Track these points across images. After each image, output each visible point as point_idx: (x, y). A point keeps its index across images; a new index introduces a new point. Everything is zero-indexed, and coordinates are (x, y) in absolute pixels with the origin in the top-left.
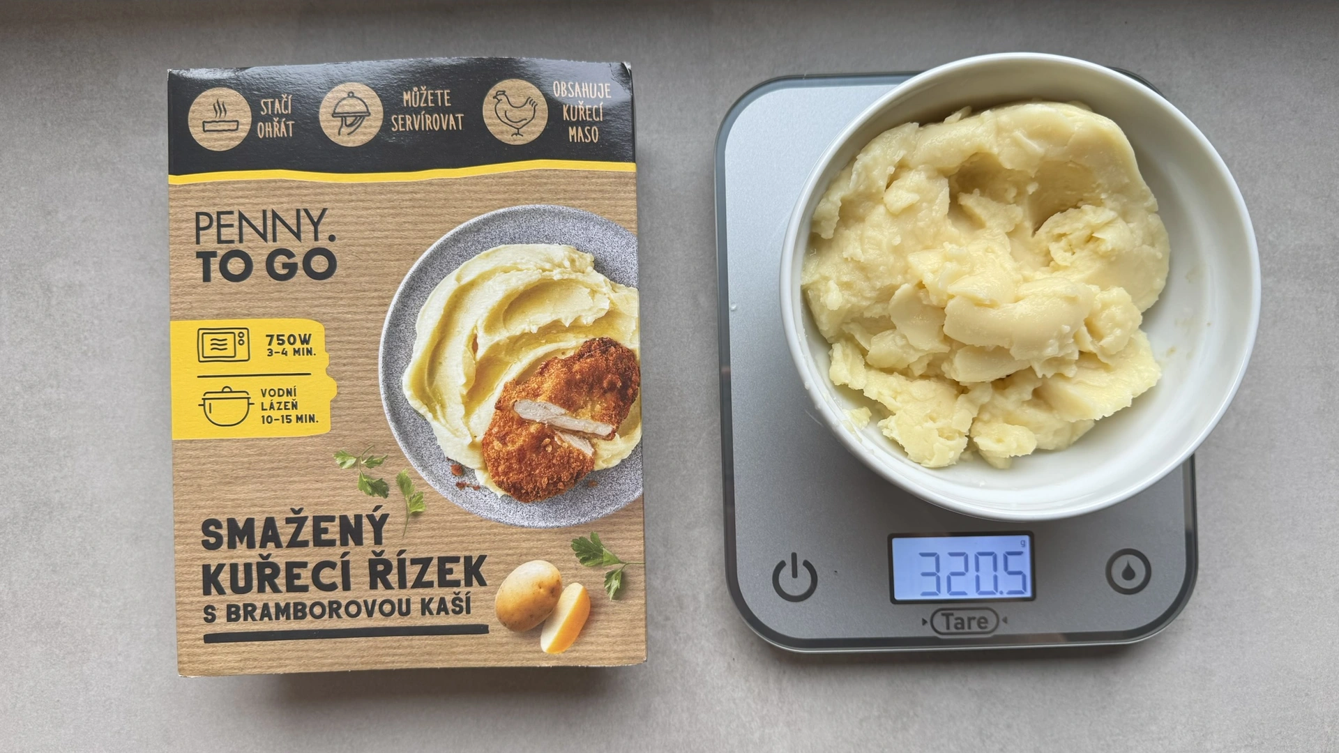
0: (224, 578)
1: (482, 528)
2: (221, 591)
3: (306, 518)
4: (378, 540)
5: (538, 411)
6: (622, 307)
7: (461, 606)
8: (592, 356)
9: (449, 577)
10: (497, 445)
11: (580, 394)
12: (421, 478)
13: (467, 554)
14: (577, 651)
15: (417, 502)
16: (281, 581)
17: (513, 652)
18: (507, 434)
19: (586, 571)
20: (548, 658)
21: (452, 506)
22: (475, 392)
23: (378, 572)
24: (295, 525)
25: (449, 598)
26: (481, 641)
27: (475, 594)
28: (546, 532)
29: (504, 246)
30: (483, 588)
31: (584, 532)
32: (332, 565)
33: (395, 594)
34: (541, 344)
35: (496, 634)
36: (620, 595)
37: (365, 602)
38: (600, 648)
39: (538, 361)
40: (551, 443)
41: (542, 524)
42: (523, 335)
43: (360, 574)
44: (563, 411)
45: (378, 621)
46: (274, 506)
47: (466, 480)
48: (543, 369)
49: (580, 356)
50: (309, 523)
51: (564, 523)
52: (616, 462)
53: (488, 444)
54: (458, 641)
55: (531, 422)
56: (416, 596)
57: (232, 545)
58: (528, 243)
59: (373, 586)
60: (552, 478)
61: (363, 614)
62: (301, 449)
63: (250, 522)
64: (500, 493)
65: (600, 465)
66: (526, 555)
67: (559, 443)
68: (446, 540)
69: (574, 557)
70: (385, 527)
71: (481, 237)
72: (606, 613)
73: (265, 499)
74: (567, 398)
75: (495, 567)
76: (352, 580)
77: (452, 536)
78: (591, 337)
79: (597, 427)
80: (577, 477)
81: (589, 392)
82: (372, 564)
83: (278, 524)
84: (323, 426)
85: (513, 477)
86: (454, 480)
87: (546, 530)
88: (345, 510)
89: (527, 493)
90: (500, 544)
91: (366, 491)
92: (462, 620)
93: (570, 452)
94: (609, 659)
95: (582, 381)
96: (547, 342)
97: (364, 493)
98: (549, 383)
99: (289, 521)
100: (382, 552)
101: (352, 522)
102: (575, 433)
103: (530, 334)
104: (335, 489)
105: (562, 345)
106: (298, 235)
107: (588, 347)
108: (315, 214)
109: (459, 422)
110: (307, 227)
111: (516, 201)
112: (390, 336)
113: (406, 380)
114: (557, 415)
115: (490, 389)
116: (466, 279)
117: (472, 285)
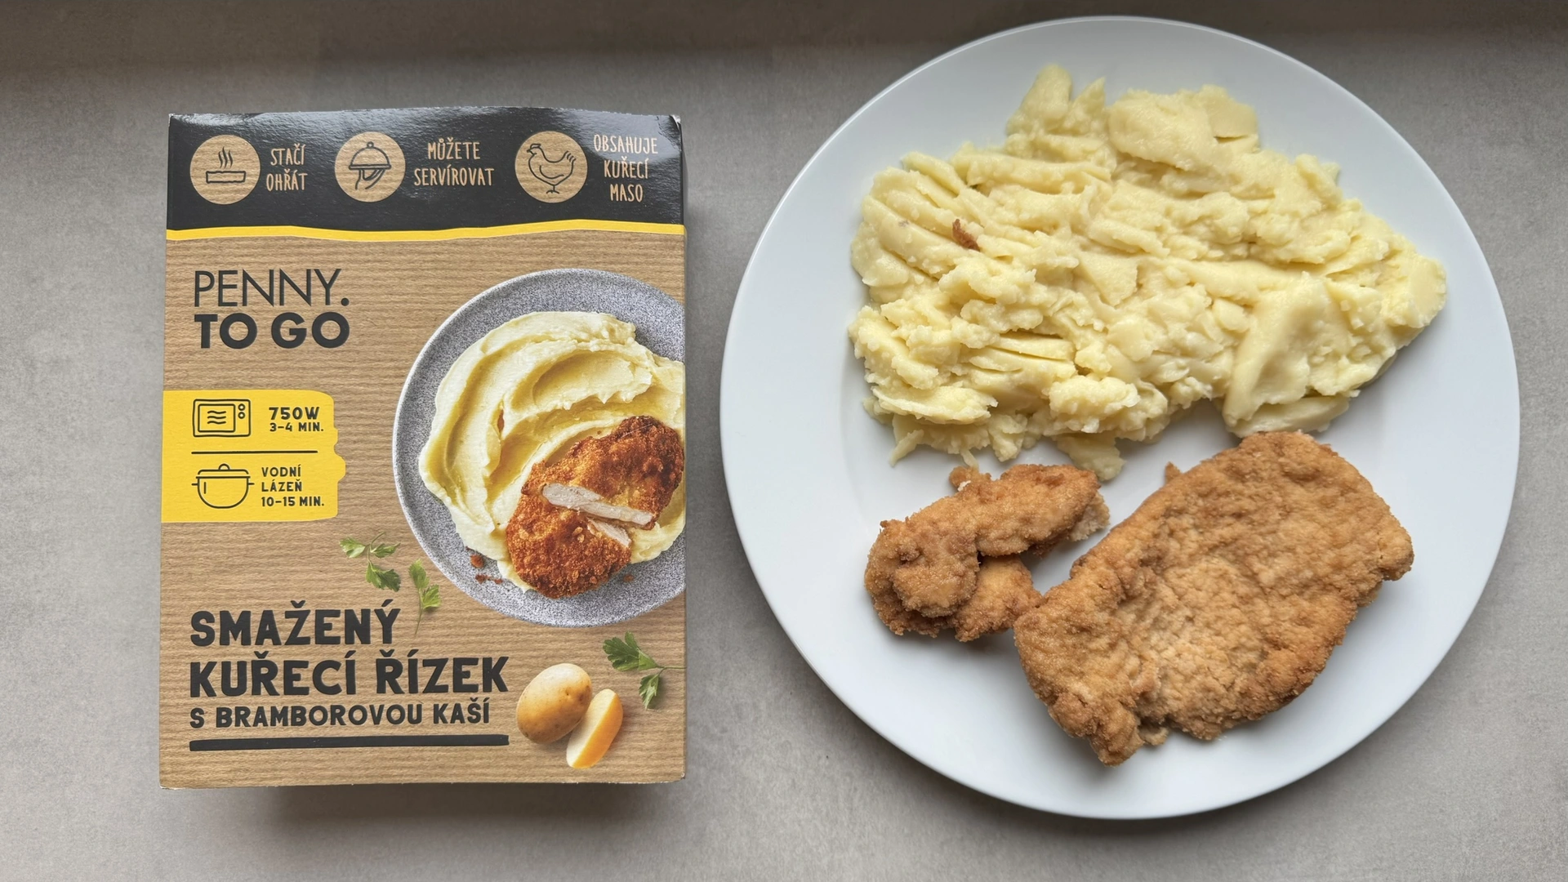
0: (215, 678)
1: (503, 626)
2: (211, 693)
3: (307, 612)
4: (387, 638)
5: (569, 496)
6: (666, 383)
7: (479, 713)
8: (631, 436)
9: (465, 681)
10: (523, 534)
11: (617, 478)
12: (436, 570)
13: (487, 655)
14: (607, 766)
15: (431, 596)
16: (278, 682)
17: (536, 766)
18: (534, 521)
19: (620, 676)
20: (575, 773)
21: (472, 602)
22: (500, 474)
23: (387, 672)
24: (296, 620)
25: (465, 705)
26: (500, 753)
27: (494, 700)
28: (576, 632)
29: (535, 313)
30: (503, 694)
31: (617, 633)
32: (335, 665)
33: (405, 700)
34: (574, 422)
35: (517, 745)
36: (656, 703)
37: (372, 708)
38: (632, 763)
39: (571, 441)
40: (583, 532)
41: (571, 623)
42: (554, 412)
43: (366, 676)
44: (597, 496)
45: (385, 729)
46: (273, 598)
47: (487, 572)
48: (575, 449)
49: (618, 436)
50: (311, 617)
51: (595, 622)
52: (655, 554)
53: (512, 533)
54: (475, 753)
55: (561, 509)
56: (428, 701)
57: (224, 641)
58: (562, 310)
59: (381, 689)
60: (584, 572)
61: (369, 721)
62: (304, 534)
63: (245, 615)
64: (525, 587)
65: (638, 557)
66: (553, 657)
67: (592, 532)
68: (463, 639)
69: (606, 660)
70: (396, 624)
71: (510, 303)
72: (641, 724)
73: (262, 590)
74: (603, 483)
75: (518, 671)
76: (357, 682)
77: (470, 634)
78: (631, 415)
79: (635, 515)
80: (611, 570)
81: (627, 476)
82: (380, 665)
83: (276, 618)
84: (329, 509)
85: (540, 569)
86: (474, 573)
87: (576, 629)
88: (352, 604)
89: (555, 587)
90: (524, 645)
91: (375, 583)
92: (479, 729)
93: (605, 543)
94: (643, 775)
95: (620, 463)
96: (581, 420)
97: (372, 586)
98: (582, 466)
99: (289, 615)
100: (392, 651)
101: (359, 617)
102: (610, 521)
103: (562, 410)
104: (341, 580)
105: (598, 423)
106: (307, 298)
107: (627, 426)
108: (327, 275)
109: (481, 508)
110: (318, 289)
111: (550, 264)
112: (406, 408)
113: (423, 461)
114: (590, 500)
115: (516, 471)
116: (492, 350)
117: (499, 355)
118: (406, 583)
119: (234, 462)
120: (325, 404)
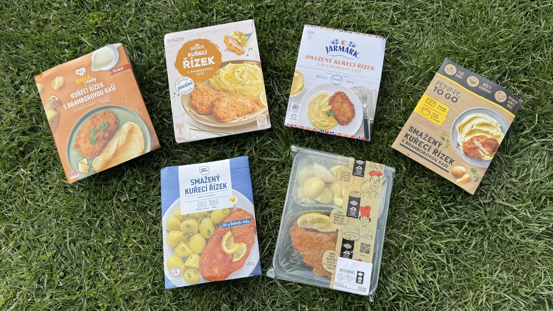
0: (409, 137)
1: (457, 156)
2: (407, 138)
4: (438, 147)
5: (477, 143)
6: (501, 136)
7: (446, 166)
8: (492, 141)
9: (447, 160)
10: (467, 144)
11: (486, 145)
12: (451, 142)
13: (452, 158)
14: (462, 185)
15: (448, 145)
16: (418, 143)
17: (451, 179)
18: (470, 144)
19: (471, 173)
20: (456, 183)
21: (454, 149)
22: (469, 134)
23: (435, 152)
25: (444, 163)
26: (446, 173)
27: (449, 165)
29: (487, 115)
30: (451, 165)
31: (474, 167)
32: (428, 146)
33: (436, 157)
35: (450, 174)
36: (475, 181)
37: (430, 155)
39: (482, 136)
40: (477, 150)
43: (432, 150)
45: (430, 159)
46: (424, 131)
47: (459, 147)
49: (490, 139)
50: (429, 137)
51: (471, 164)
52: (486, 160)
54: (443, 171)
55: (475, 144)
56: (439, 160)
57: (413, 133)
58: (491, 117)
59: (433, 153)
60: (474, 156)
61: (428, 157)
62: (434, 125)
63: (418, 131)
64: (463, 152)
65: (483, 158)
66: (462, 165)
69: (470, 170)
70: (441, 146)
71: (484, 111)
72: (471, 182)
73: (423, 129)
74: (483, 145)
75: (455, 163)
76: (430, 150)
77: (451, 154)
79: (486, 152)
80: (478, 158)
81: (488, 146)
82: (435, 150)
83: (423, 134)
84: (440, 124)
85: (467, 151)
86: (457, 146)
87: (468, 163)
88: (436, 139)
89: (468, 155)
90: (458, 160)
92: (445, 168)
93: (479, 153)
94: (468, 190)
95: (488, 143)
96: (485, 134)
97: (440, 138)
98: (482, 140)
99: (425, 135)
100: (438, 149)
101: (436, 141)
102: (482, 151)
103: (483, 131)
104: (436, 135)
105: (488, 136)
106: (454, 93)
107: (492, 139)
108: (458, 92)
109: (463, 137)
110: (456, 93)
111: (493, 109)
112: (459, 117)
113: (458, 125)
114: (480, 146)
115: (471, 135)
116: (477, 116)
117: (478, 117)
118: (446, 141)
119: (429, 109)
120: (448, 109)
